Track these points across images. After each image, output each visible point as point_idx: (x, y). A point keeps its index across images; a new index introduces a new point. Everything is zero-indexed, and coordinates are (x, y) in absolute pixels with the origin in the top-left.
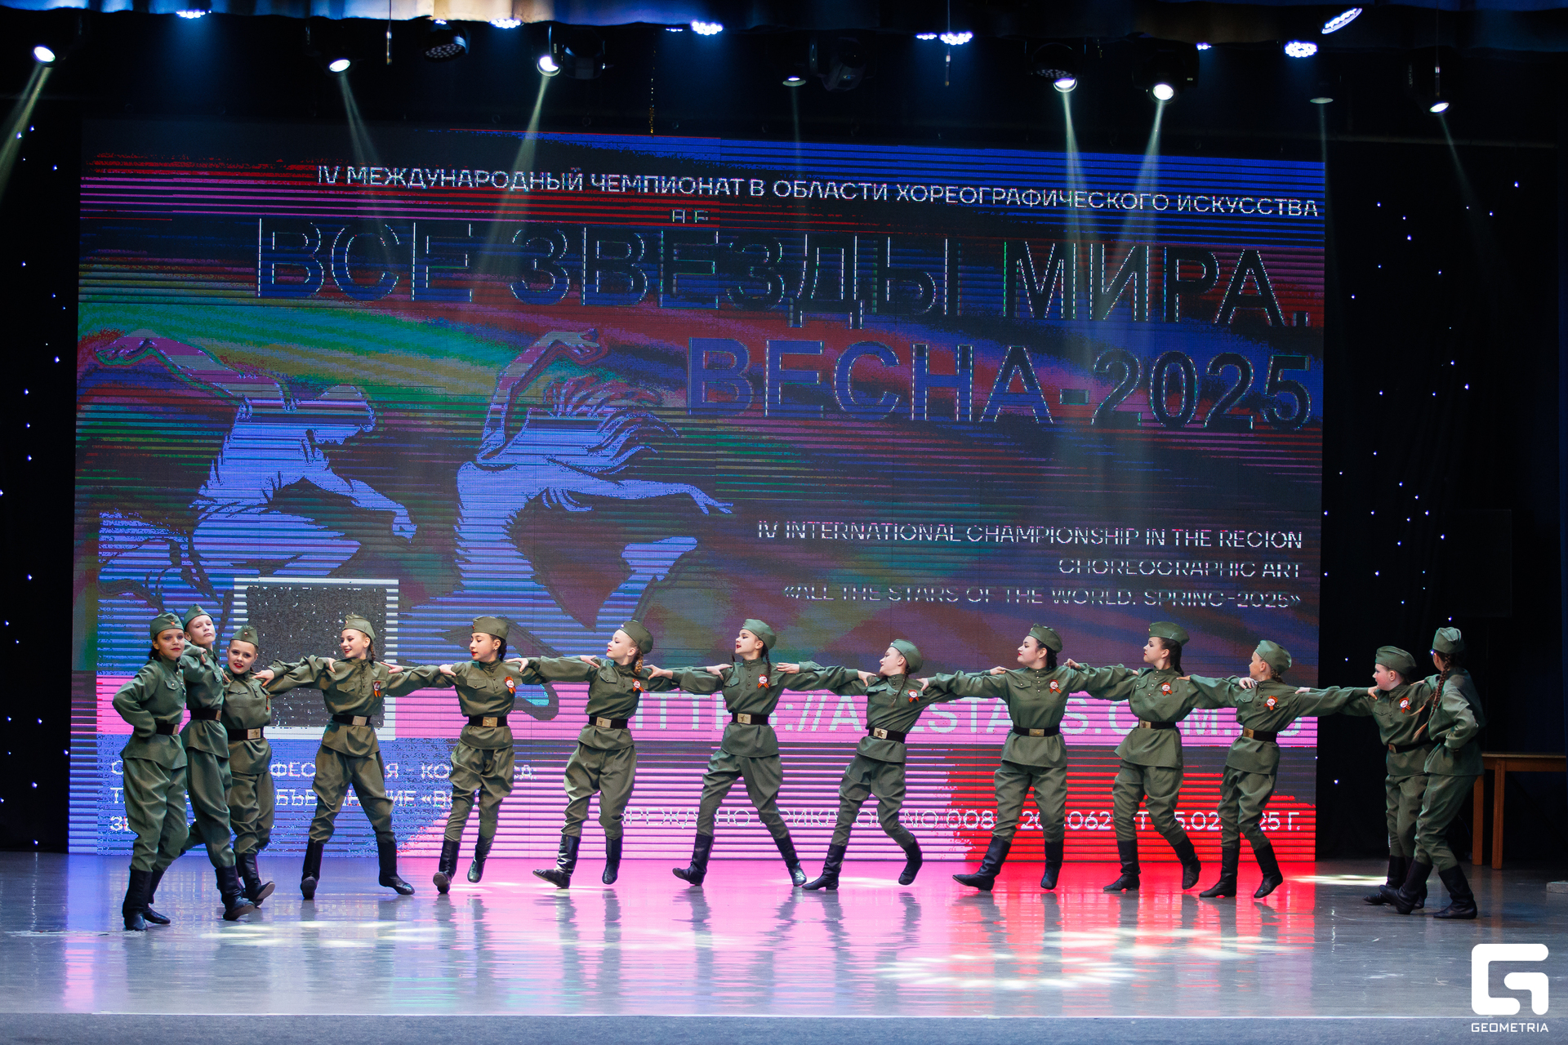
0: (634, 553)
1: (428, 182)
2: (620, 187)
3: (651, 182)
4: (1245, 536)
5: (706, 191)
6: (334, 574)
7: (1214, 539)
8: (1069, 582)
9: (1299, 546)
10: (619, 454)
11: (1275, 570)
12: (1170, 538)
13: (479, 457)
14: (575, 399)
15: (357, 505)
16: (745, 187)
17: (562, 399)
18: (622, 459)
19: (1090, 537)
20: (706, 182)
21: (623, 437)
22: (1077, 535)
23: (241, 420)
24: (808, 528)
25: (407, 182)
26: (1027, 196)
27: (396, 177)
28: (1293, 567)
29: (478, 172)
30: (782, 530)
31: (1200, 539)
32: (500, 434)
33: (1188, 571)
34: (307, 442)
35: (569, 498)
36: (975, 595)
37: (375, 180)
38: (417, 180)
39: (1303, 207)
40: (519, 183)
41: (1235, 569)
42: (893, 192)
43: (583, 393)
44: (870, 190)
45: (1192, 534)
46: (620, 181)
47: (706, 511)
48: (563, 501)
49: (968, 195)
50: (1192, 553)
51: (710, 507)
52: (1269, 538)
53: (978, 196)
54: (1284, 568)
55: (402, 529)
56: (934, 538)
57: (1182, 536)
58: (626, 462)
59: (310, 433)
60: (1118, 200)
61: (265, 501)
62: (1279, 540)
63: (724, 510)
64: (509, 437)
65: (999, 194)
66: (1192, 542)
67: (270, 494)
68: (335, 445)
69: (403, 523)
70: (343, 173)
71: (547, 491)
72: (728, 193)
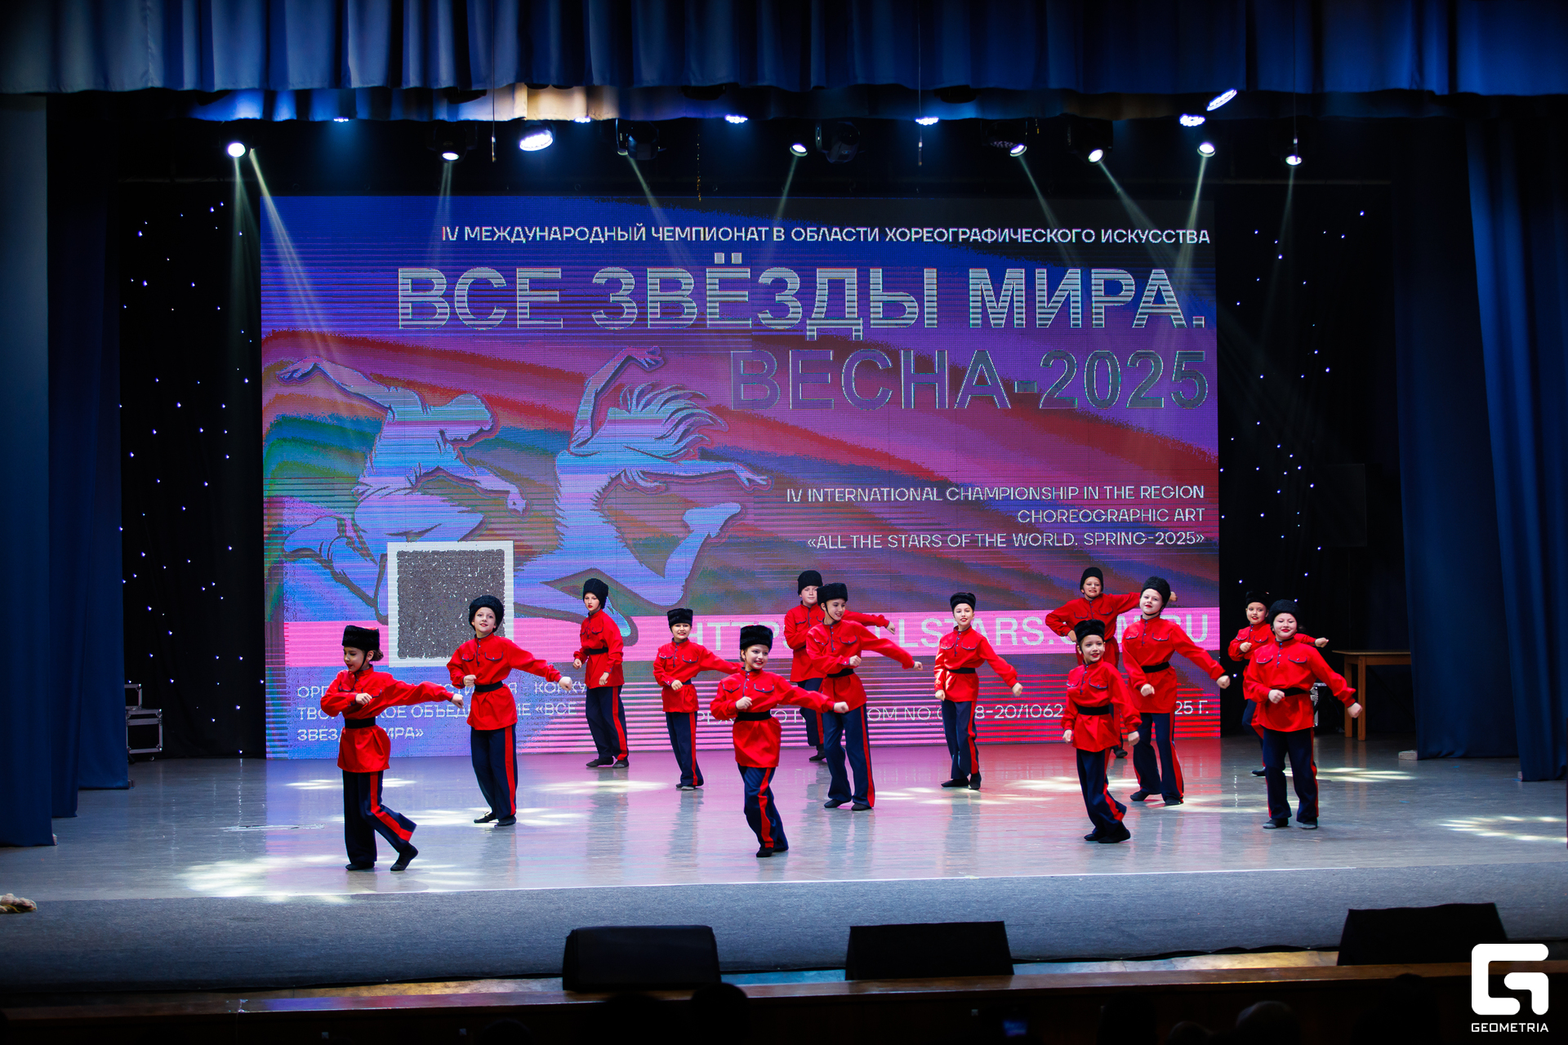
0: (694, 516)
1: (526, 237)
2: (674, 236)
3: (698, 233)
4: (1160, 490)
5: (739, 237)
6: (464, 539)
7: (1137, 492)
8: (1027, 529)
9: (1202, 497)
10: (678, 441)
11: (1185, 515)
12: (1102, 493)
13: (572, 446)
14: (643, 402)
15: (480, 486)
16: (769, 234)
17: (634, 402)
18: (682, 444)
19: (1041, 494)
20: (739, 231)
21: (681, 428)
22: (1031, 493)
23: (389, 424)
24: (826, 495)
25: (511, 236)
26: (986, 235)
27: (502, 234)
28: (1198, 513)
29: (565, 228)
30: (805, 495)
31: (1126, 492)
32: (588, 429)
33: (1117, 517)
34: (440, 440)
35: (642, 476)
36: (954, 541)
37: (486, 237)
38: (518, 236)
39: (1198, 236)
40: (597, 235)
41: (1152, 515)
42: (883, 234)
43: (648, 396)
44: (865, 233)
45: (1119, 489)
46: (674, 232)
47: (746, 482)
48: (637, 478)
49: (941, 235)
50: (1120, 504)
51: (748, 479)
52: (1178, 492)
53: (948, 235)
54: (1190, 513)
55: (514, 504)
56: (921, 498)
57: (1112, 491)
58: (685, 447)
59: (442, 433)
60: (1056, 235)
61: (409, 485)
62: (1186, 492)
63: (761, 482)
64: (594, 431)
65: (964, 233)
66: (1119, 496)
67: (413, 479)
68: (462, 439)
69: (516, 499)
70: (461, 233)
71: (625, 470)
72: (757, 240)
